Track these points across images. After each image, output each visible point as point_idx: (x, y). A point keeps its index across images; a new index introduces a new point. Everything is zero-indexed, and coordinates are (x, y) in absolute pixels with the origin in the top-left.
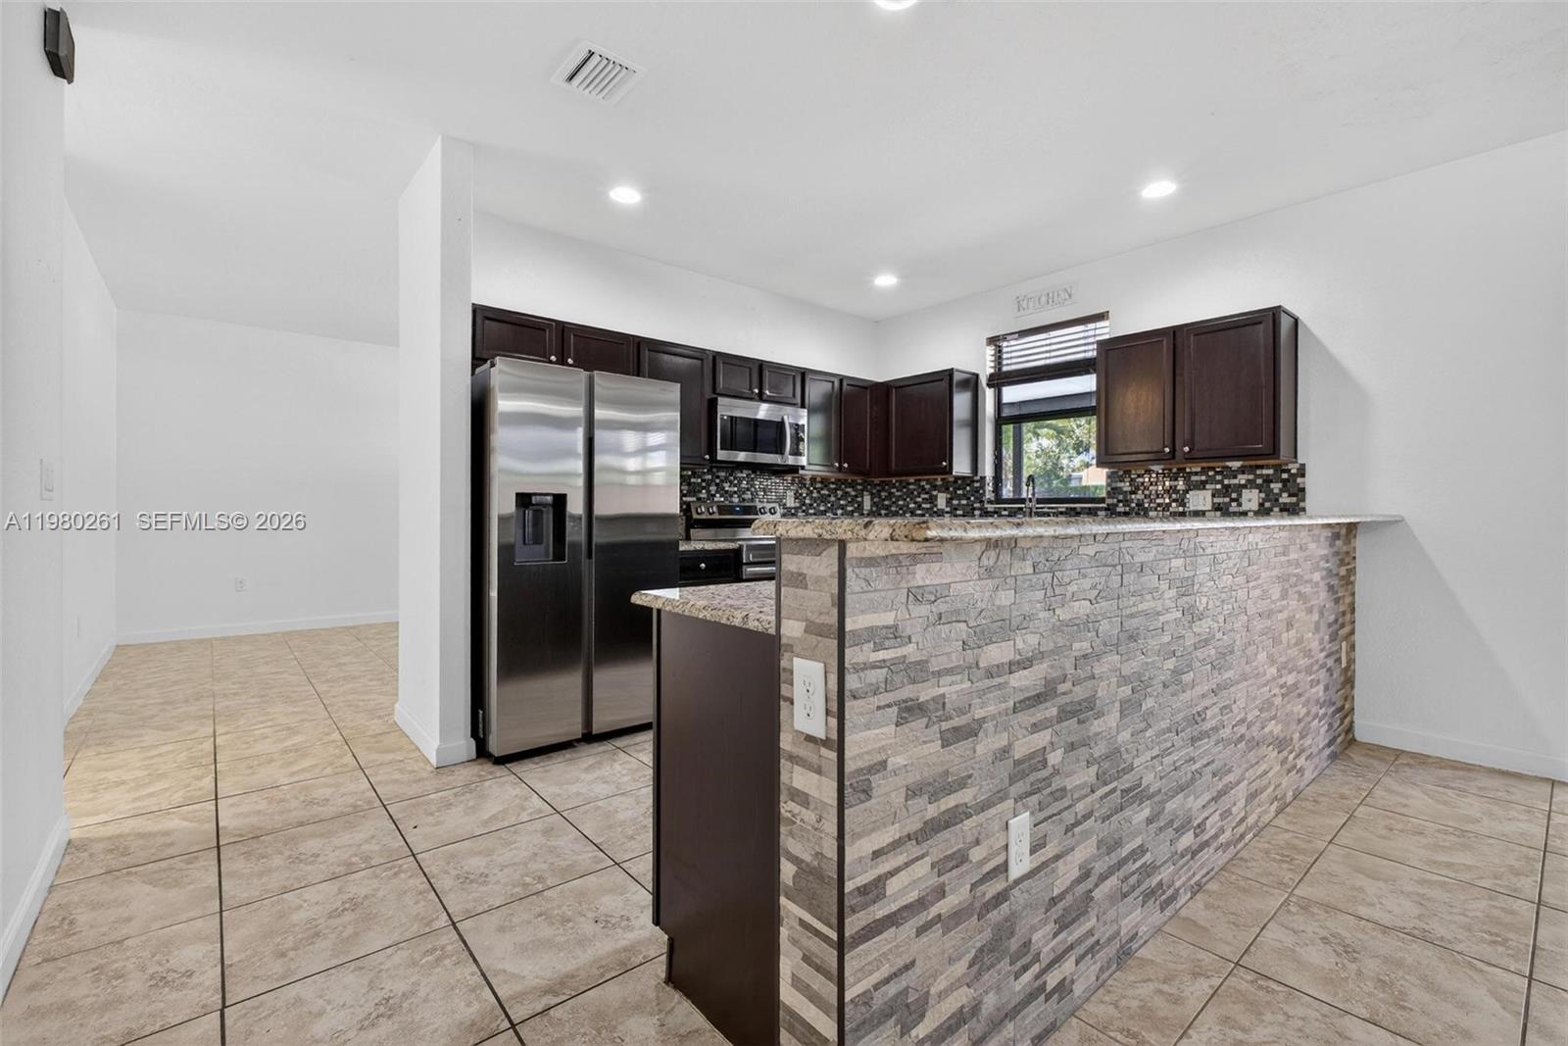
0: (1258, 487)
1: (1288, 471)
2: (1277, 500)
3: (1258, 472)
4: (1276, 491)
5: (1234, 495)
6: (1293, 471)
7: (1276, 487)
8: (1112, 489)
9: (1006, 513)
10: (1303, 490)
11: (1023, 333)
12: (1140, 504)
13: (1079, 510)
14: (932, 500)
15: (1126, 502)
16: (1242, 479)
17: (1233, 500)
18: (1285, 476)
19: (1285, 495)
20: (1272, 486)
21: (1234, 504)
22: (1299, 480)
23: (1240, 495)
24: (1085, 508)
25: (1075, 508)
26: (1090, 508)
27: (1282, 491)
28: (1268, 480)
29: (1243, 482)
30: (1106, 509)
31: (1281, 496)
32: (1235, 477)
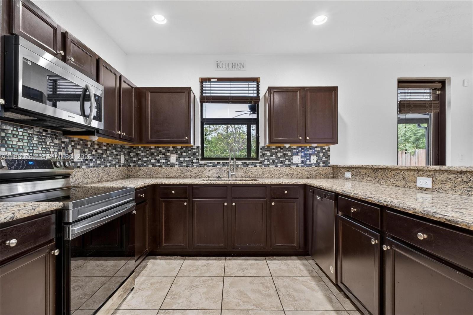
0: (316, 155)
1: (325, 149)
2: (322, 159)
3: (316, 149)
4: (321, 156)
5: (308, 158)
6: (327, 149)
7: (321, 155)
8: (262, 154)
9: (211, 165)
10: (329, 156)
11: (220, 80)
12: (274, 161)
13: (247, 163)
14: (167, 158)
15: (268, 160)
16: (310, 151)
17: (307, 159)
18: (324, 151)
19: (324, 158)
20: (320, 154)
21: (308, 161)
22: (328, 152)
23: (310, 158)
24: (251, 162)
25: (246, 163)
26: (253, 163)
27: (323, 156)
28: (319, 152)
29: (311, 153)
30: (260, 163)
31: (323, 158)
32: (308, 151)
